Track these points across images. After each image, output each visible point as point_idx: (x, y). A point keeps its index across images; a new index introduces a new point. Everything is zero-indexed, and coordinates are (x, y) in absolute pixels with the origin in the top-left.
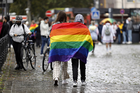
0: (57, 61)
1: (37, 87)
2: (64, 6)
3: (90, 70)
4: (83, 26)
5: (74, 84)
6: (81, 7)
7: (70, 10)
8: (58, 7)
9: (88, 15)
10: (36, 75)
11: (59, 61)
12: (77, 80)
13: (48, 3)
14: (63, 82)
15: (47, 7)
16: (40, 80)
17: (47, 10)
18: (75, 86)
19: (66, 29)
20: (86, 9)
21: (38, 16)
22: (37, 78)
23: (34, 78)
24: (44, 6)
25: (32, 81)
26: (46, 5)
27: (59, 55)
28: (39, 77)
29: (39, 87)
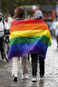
0: (16, 56)
1: (7, 78)
2: (31, 4)
3: (56, 62)
4: (42, 21)
5: (33, 79)
6: (47, 4)
7: (37, 7)
8: (26, 5)
9: (54, 12)
10: (6, 67)
11: (18, 57)
12: (36, 76)
13: (17, 1)
14: (22, 77)
15: (16, 5)
16: (10, 72)
17: (15, 8)
18: (34, 81)
19: (25, 25)
20: (51, 6)
21: (8, 13)
22: (7, 70)
23: (5, 70)
24: (13, 4)
25: (3, 73)
26: (15, 3)
27: (20, 50)
28: (9, 69)
29: (9, 79)
